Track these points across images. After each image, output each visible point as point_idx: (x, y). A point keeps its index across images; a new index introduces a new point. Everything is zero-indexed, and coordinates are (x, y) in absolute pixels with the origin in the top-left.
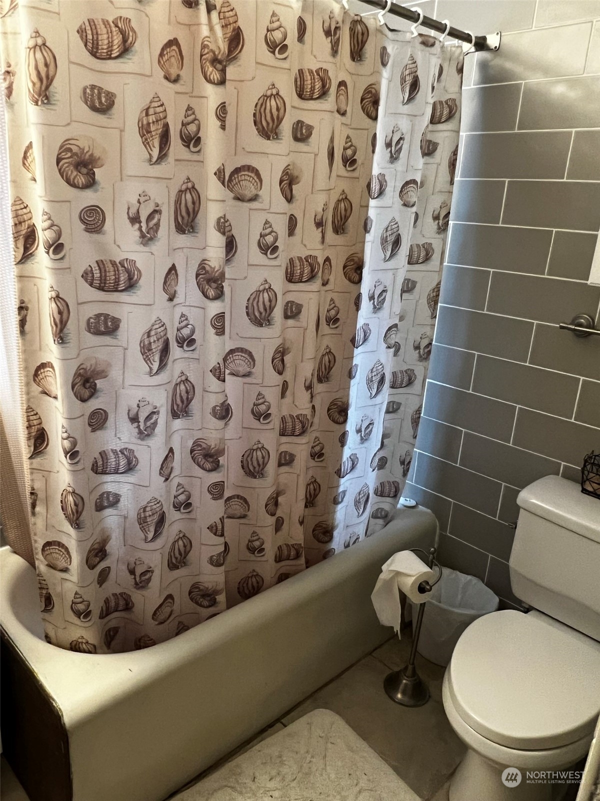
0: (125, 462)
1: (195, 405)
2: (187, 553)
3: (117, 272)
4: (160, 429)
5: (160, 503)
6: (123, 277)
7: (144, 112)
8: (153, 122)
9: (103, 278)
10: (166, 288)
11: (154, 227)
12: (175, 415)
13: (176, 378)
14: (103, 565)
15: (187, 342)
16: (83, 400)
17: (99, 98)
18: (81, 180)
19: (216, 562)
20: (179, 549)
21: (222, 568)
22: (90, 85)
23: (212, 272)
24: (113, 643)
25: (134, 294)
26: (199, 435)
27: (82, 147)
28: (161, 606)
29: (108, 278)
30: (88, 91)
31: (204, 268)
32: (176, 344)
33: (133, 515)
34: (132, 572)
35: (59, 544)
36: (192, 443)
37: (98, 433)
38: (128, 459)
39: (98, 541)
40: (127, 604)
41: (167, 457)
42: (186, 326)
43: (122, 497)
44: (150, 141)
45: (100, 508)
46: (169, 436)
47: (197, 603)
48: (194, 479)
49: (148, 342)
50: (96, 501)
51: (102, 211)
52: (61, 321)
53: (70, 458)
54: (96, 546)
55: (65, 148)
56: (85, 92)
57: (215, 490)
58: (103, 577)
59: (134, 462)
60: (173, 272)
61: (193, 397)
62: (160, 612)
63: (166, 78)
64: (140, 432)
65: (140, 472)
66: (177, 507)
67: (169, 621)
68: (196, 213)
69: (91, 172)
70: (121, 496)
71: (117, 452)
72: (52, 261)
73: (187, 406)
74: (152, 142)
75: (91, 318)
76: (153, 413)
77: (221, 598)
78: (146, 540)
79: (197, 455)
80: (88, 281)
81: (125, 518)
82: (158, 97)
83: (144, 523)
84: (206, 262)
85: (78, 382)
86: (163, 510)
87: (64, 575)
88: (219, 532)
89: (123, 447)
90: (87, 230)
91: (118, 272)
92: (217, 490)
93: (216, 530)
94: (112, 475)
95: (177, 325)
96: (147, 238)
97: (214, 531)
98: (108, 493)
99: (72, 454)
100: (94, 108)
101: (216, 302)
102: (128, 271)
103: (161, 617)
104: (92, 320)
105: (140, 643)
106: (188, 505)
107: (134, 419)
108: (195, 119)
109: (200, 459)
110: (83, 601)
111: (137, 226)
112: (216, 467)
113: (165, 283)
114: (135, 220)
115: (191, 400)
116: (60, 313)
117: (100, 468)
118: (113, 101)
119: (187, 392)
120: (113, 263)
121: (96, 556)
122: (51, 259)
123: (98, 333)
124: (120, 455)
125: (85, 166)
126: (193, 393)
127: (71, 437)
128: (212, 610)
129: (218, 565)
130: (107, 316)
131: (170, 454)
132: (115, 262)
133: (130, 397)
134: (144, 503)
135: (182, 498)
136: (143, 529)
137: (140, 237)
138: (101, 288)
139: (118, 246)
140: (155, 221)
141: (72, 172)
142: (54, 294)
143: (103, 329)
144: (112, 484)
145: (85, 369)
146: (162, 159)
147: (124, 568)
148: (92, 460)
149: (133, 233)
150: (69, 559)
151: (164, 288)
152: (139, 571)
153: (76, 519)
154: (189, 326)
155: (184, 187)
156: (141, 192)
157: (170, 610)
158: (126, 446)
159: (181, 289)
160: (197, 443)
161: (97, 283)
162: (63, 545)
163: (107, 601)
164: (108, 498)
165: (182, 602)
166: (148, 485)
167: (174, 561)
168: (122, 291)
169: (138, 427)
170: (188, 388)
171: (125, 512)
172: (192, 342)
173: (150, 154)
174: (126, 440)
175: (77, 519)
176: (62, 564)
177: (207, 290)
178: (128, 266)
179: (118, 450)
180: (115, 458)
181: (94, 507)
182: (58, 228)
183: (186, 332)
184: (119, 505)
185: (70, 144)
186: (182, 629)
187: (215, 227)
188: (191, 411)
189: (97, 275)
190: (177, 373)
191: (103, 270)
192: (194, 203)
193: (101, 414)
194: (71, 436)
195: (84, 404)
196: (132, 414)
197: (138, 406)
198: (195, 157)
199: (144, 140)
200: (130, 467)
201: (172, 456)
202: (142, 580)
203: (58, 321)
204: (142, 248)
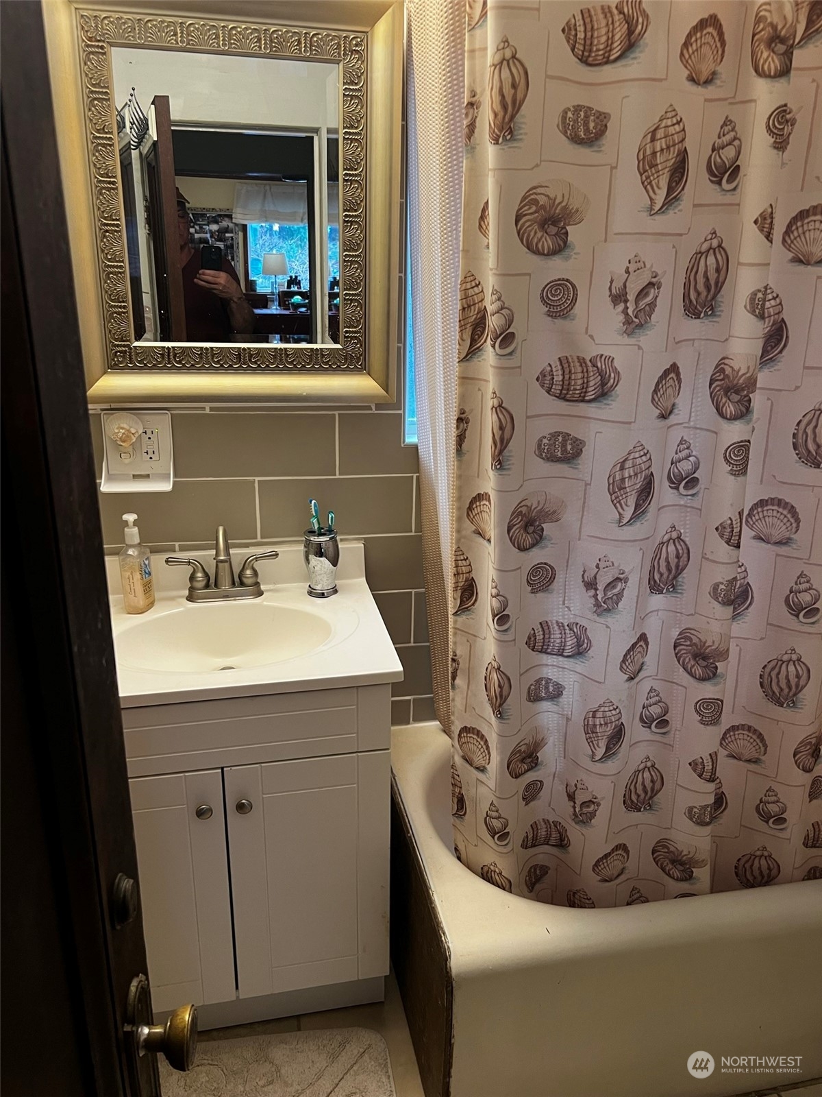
0: (573, 641)
1: (688, 576)
2: (655, 793)
3: (586, 374)
4: (627, 604)
5: (618, 710)
6: (594, 381)
7: (650, 135)
8: (662, 150)
9: (566, 383)
10: (657, 399)
11: (647, 308)
12: (654, 587)
13: (661, 535)
14: (531, 776)
15: (687, 482)
16: (522, 549)
17: (586, 124)
18: (548, 243)
19: (700, 818)
20: (643, 784)
21: (707, 830)
22: (574, 107)
23: (734, 378)
24: (537, 887)
25: (608, 407)
26: (687, 623)
27: (552, 196)
28: (606, 856)
29: (573, 382)
30: (570, 114)
31: (723, 370)
32: (667, 484)
33: (578, 719)
34: (571, 797)
35: (478, 733)
36: (678, 633)
37: (540, 595)
38: (577, 639)
39: (526, 741)
40: (562, 840)
41: (634, 646)
42: (687, 458)
43: (566, 690)
44: (654, 179)
45: (534, 697)
46: (641, 618)
47: (663, 869)
48: (676, 687)
49: (621, 477)
50: (530, 688)
51: (574, 286)
52: (502, 439)
53: (497, 623)
54: (523, 748)
55: (528, 200)
56: (564, 118)
57: (707, 709)
58: (531, 793)
59: (585, 645)
60: (672, 375)
61: (686, 565)
62: (605, 864)
63: (691, 79)
64: (597, 605)
65: (593, 660)
66: (646, 722)
67: (618, 881)
68: (719, 285)
69: (563, 231)
70: (565, 688)
71: (563, 626)
72: (498, 357)
73: (675, 577)
74: (656, 181)
75: (544, 437)
76: (618, 579)
77: (703, 874)
78: (593, 758)
79: (683, 652)
80: (545, 385)
81: (568, 719)
82: (674, 110)
83: (593, 732)
84: (726, 361)
85: (516, 524)
86: (621, 721)
87: (480, 776)
88: (707, 775)
89: (572, 621)
90: (550, 314)
91: (588, 374)
92: (710, 711)
93: (705, 771)
94: (555, 656)
95: (671, 454)
96: (635, 324)
97: (699, 770)
98: (548, 680)
99: (501, 618)
100: (576, 140)
101: (737, 423)
102: (601, 373)
103: (607, 872)
104: (545, 441)
105: (573, 899)
106: (663, 723)
107: (590, 585)
108: (735, 138)
109: (688, 659)
110: (499, 817)
111: (621, 307)
112: (711, 675)
113: (655, 391)
114: (619, 298)
115: (683, 569)
116: (501, 428)
117: (539, 643)
118: (606, 126)
119: (678, 557)
120: (582, 361)
121: (522, 761)
122: (497, 354)
123: (552, 458)
124: (568, 631)
125: (555, 223)
126: (686, 559)
127: (501, 596)
128: (685, 887)
129: (701, 823)
130: (566, 436)
131: (642, 643)
132: (584, 359)
133: (587, 554)
134: (595, 706)
135: (655, 710)
136: (590, 741)
137: (624, 324)
138: (562, 397)
139: (591, 337)
140: (649, 299)
141: (536, 233)
142: (496, 403)
143: (559, 454)
144: (553, 668)
145: (529, 508)
146: (671, 205)
147: (562, 788)
148: (529, 631)
149: (615, 317)
150: (487, 756)
151: (653, 399)
152: (581, 797)
153: (499, 704)
154: (691, 459)
155: (705, 247)
156: (631, 256)
157: (622, 866)
158: (578, 620)
159: (683, 402)
160: (685, 635)
161: (556, 389)
162: (483, 736)
163: (534, 827)
164: (547, 688)
165: (641, 862)
166: (603, 681)
167: (634, 798)
168: (590, 401)
169: (595, 596)
170: (681, 551)
171: (567, 712)
172: (692, 482)
173: (651, 199)
174: (577, 612)
175: (501, 705)
176: (479, 760)
177: (724, 405)
178: (602, 366)
179: (566, 624)
180: (561, 634)
181: (525, 695)
182: (509, 312)
183: (685, 467)
184: (561, 700)
185: (536, 194)
186: (636, 898)
187: (745, 307)
188: (681, 585)
189: (558, 378)
190: (664, 527)
191: (567, 371)
192: (718, 270)
193: (547, 570)
194: (501, 594)
195: (522, 554)
196: (589, 575)
197: (597, 566)
198: (728, 198)
199: (644, 178)
200: (580, 651)
201: (644, 646)
202: (585, 812)
203: (497, 438)
204: (626, 340)
